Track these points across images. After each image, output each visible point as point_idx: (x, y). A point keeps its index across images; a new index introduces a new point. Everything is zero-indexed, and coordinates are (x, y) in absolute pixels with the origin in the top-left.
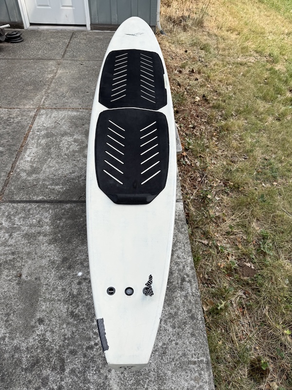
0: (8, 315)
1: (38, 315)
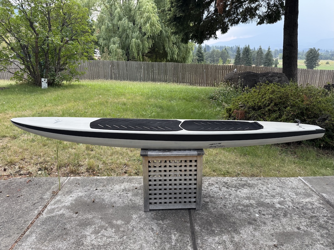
0: (307, 246)
1: (296, 230)
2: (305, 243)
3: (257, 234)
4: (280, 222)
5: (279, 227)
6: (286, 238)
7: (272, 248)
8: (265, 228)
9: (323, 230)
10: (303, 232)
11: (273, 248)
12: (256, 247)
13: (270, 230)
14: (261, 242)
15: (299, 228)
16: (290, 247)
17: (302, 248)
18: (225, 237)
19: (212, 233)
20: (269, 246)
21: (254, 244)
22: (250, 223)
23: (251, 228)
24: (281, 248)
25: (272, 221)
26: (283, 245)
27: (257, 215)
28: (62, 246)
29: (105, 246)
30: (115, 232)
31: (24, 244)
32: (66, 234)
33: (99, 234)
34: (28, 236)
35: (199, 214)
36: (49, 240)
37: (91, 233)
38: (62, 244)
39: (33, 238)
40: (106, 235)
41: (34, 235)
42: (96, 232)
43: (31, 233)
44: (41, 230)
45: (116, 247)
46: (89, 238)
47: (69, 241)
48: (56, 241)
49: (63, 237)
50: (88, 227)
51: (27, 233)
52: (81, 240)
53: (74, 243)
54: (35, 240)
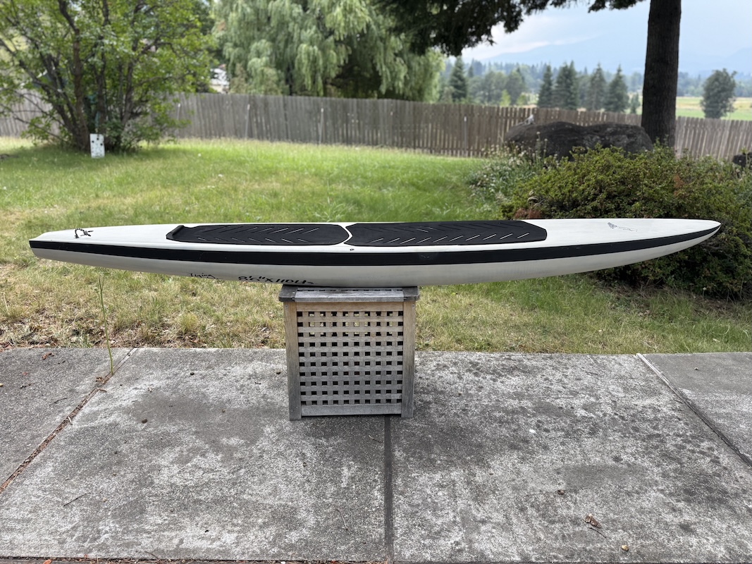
0: (628, 494)
1: (611, 463)
2: (625, 489)
3: (525, 468)
4: (580, 446)
5: (576, 456)
6: (586, 479)
7: (552, 497)
8: (545, 457)
9: (670, 464)
10: (625, 466)
11: (555, 496)
12: (518, 494)
13: (554, 461)
14: (532, 485)
15: (617, 459)
16: (591, 496)
17: (617, 498)
18: (456, 474)
19: (430, 465)
20: (547, 492)
21: (515, 489)
22: (513, 447)
23: (515, 456)
24: (571, 496)
25: (563, 444)
26: (576, 492)
27: (532, 431)
28: (108, 486)
29: (198, 489)
30: (222, 461)
31: (27, 482)
32: (119, 463)
33: (189, 464)
34: (38, 465)
35: (406, 427)
36: (80, 475)
37: (172, 463)
38: (109, 482)
39: (49, 468)
40: (203, 466)
41: (51, 465)
42: (182, 461)
43: (45, 460)
44: (66, 454)
45: (221, 489)
46: (165, 471)
47: (124, 476)
48: (97, 477)
49: (111, 469)
50: (167, 449)
51: (35, 460)
52: (150, 476)
53: (133, 481)
54: (52, 475)
